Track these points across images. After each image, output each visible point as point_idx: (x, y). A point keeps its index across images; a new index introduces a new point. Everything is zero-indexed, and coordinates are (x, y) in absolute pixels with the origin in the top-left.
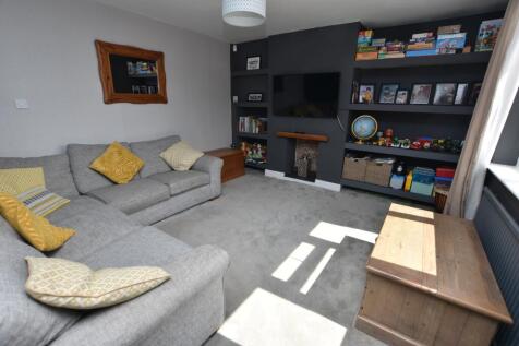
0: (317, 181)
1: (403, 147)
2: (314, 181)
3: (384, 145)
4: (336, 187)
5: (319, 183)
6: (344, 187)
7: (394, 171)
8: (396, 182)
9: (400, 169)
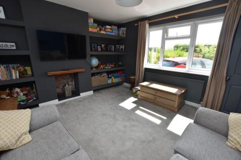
0: (81, 94)
1: (109, 67)
2: (79, 95)
3: (104, 68)
4: (91, 92)
5: (83, 95)
6: (94, 91)
7: (109, 77)
8: (110, 81)
9: (110, 76)
